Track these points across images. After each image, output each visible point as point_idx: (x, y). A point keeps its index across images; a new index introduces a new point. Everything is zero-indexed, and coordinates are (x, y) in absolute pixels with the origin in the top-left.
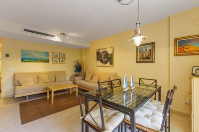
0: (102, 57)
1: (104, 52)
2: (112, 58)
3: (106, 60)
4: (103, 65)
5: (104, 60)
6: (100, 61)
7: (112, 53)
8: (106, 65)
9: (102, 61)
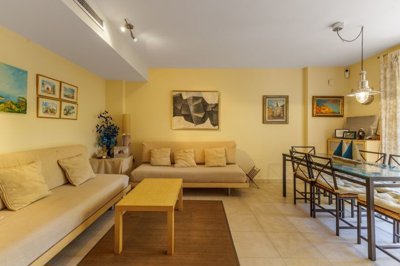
0: (188, 110)
1: (195, 99)
2: (217, 113)
3: (201, 115)
4: (192, 125)
5: (194, 115)
6: (182, 118)
7: (216, 102)
8: (200, 126)
9: (188, 118)
